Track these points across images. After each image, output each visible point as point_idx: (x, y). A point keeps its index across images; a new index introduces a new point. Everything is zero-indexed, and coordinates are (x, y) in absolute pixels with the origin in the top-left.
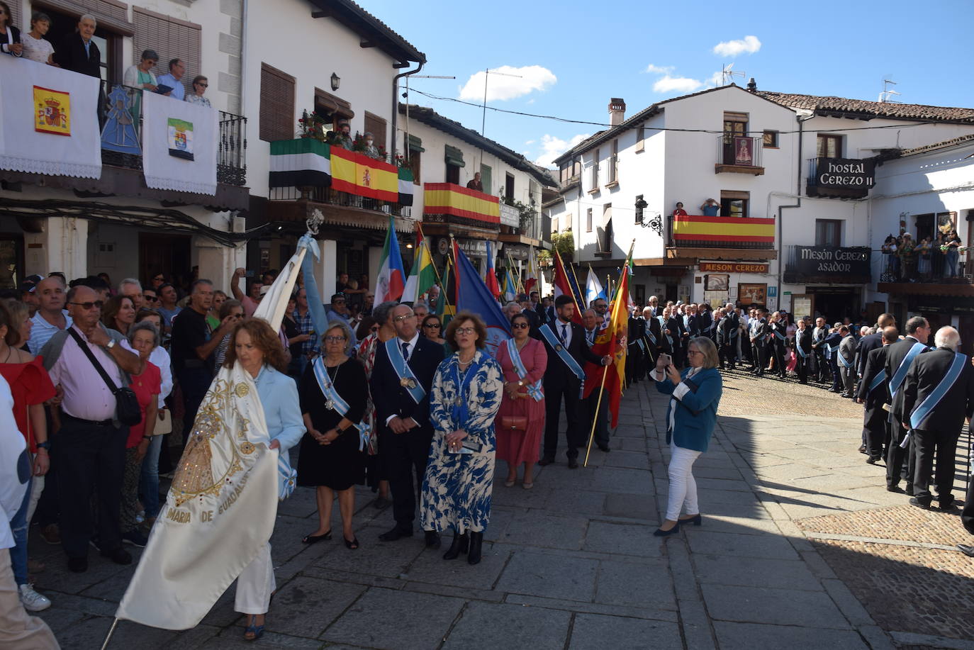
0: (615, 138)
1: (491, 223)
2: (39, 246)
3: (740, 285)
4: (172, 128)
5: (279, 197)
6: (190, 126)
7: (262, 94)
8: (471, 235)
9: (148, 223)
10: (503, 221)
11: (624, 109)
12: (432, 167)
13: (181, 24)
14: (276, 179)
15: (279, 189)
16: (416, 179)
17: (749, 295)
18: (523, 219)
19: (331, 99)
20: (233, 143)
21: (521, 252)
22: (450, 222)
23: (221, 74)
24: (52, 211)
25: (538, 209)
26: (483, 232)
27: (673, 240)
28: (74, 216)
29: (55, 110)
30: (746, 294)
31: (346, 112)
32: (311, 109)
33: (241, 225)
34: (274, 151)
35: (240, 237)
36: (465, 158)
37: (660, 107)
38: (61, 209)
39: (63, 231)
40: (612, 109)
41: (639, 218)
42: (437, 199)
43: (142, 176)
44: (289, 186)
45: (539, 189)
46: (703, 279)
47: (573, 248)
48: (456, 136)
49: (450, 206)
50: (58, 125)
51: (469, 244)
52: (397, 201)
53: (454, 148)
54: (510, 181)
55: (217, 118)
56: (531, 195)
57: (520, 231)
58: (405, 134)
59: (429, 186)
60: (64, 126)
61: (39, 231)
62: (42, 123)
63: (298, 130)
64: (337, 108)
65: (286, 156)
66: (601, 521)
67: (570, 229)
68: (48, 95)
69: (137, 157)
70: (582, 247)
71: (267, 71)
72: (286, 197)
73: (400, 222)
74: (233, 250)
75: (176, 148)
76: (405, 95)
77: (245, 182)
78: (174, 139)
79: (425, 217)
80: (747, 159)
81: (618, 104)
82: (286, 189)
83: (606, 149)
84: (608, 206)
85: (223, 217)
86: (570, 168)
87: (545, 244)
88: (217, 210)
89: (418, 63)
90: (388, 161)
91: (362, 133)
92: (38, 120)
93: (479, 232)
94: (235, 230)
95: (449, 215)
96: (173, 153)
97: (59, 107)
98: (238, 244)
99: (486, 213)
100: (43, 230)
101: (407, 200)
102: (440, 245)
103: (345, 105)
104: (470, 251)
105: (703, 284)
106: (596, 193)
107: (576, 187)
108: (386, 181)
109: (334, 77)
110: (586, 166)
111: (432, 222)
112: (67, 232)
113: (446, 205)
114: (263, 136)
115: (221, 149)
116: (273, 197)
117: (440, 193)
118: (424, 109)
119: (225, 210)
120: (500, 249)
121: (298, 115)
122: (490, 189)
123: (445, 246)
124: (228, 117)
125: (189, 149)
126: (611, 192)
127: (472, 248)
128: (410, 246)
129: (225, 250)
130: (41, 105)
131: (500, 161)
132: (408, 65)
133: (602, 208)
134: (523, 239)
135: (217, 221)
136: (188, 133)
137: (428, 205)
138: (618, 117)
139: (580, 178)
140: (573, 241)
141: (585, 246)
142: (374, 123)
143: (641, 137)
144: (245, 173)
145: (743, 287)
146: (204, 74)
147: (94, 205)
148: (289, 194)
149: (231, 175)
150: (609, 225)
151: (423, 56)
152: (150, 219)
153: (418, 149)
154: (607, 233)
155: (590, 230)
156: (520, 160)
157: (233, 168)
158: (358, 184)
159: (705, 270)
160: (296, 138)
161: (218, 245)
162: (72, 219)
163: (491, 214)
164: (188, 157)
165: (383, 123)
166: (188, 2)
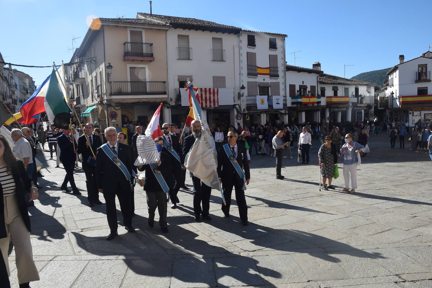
3: (425, 114)
4: (276, 100)
7: (289, 90)
9: (273, 113)
10: (350, 102)
12: (329, 92)
13: (276, 83)
14: (293, 103)
16: (323, 97)
17: (428, 117)
19: (303, 86)
20: (285, 100)
22: (332, 105)
23: (283, 89)
26: (343, 106)
27: (401, 103)
30: (427, 116)
32: (299, 89)
33: (287, 112)
34: (292, 99)
35: (287, 114)
36: (338, 88)
37: (397, 66)
38: (263, 113)
39: (263, 115)
42: (329, 100)
43: (273, 107)
44: (295, 104)
45: (372, 88)
46: (412, 113)
48: (335, 84)
49: (332, 101)
52: (317, 103)
53: (335, 87)
54: (357, 90)
55: (283, 97)
56: (367, 91)
58: (321, 87)
59: (327, 97)
60: (264, 103)
62: (262, 103)
63: (296, 94)
65: (294, 99)
68: (262, 100)
69: (272, 105)
71: (290, 85)
79: (327, 104)
80: (425, 78)
81: (402, 57)
88: (283, 110)
89: (322, 73)
93: (341, 106)
96: (277, 103)
101: (320, 102)
103: (306, 86)
105: (412, 114)
108: (314, 100)
109: (303, 82)
114: (290, 97)
115: (283, 101)
116: (292, 106)
117: (331, 98)
120: (352, 108)
121: (296, 91)
122: (349, 95)
125: (279, 102)
127: (340, 109)
128: (324, 110)
129: (285, 116)
135: (283, 112)
136: (279, 100)
137: (327, 102)
138: (402, 61)
144: (287, 104)
145: (426, 115)
146: (280, 90)
147: (267, 112)
148: (295, 106)
149: (285, 105)
153: (324, 90)
159: (412, 111)
161: (283, 115)
163: (346, 101)
164: (279, 104)
165: (315, 87)
166: (277, 79)
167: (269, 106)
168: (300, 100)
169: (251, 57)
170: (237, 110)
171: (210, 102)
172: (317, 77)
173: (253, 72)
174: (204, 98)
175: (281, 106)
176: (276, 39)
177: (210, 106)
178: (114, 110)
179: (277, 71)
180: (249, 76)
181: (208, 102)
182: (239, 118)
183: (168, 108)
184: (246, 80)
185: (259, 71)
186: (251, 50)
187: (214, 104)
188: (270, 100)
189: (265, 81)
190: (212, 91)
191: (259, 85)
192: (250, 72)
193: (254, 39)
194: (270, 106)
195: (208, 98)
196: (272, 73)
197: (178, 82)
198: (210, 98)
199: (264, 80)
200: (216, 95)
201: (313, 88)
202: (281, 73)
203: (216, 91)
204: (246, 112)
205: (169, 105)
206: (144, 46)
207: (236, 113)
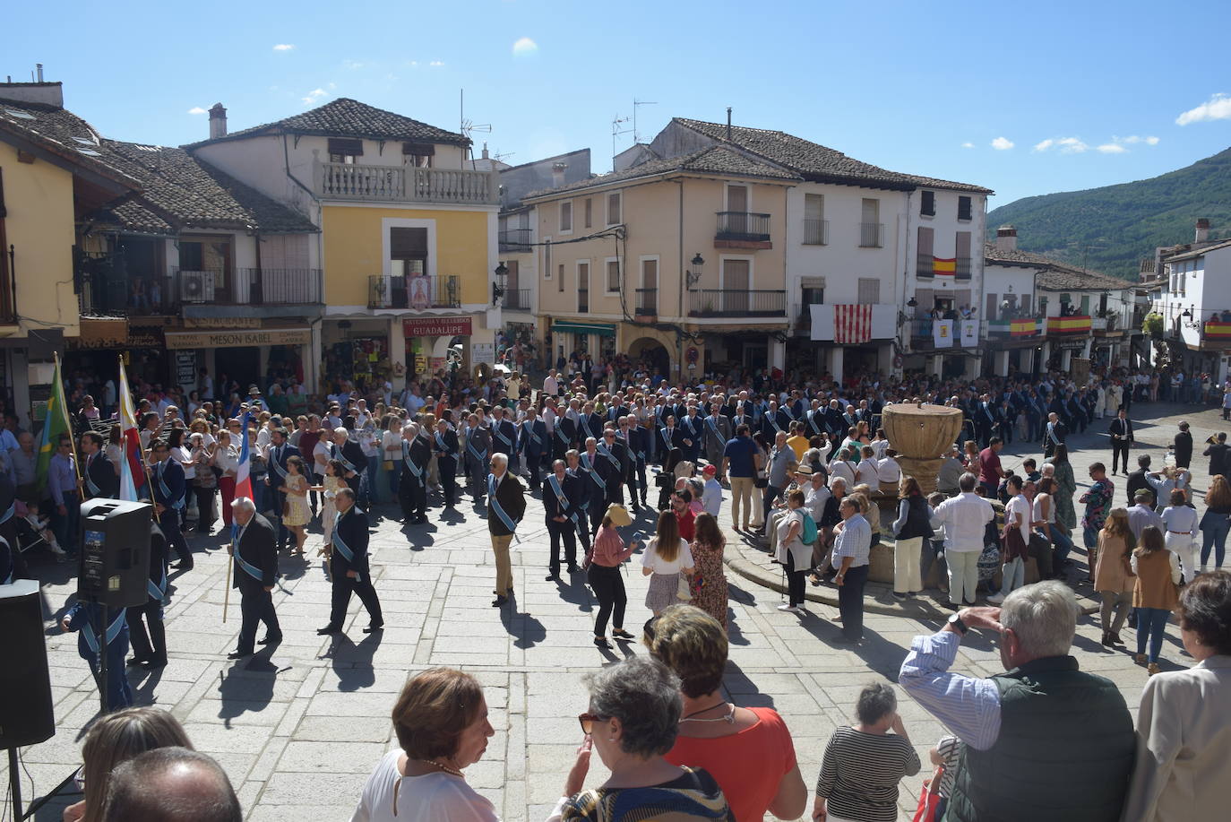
5: (992, 341)
6: (971, 326)
7: (988, 305)
8: (1072, 339)
10: (1095, 327)
12: (1053, 307)
13: (966, 290)
14: (991, 334)
15: (992, 338)
16: (1043, 319)
18: (1111, 321)
19: (1010, 296)
20: (981, 326)
21: (1108, 341)
23: (977, 305)
24: (939, 356)
26: (1079, 337)
27: (1205, 337)
28: (942, 356)
31: (1015, 298)
33: (981, 352)
35: (980, 356)
36: (1071, 298)
42: (1054, 325)
44: (996, 336)
45: (1132, 292)
47: (1163, 327)
49: (1062, 327)
51: (1072, 343)
52: (1034, 333)
53: (1065, 294)
54: (1104, 298)
57: (1108, 330)
58: (1039, 297)
59: (1050, 318)
64: (1012, 298)
65: (996, 326)
67: (1162, 313)
68: (944, 328)
69: (960, 339)
70: (1167, 329)
71: (989, 296)
75: (968, 334)
78: (968, 331)
81: (1204, 224)
88: (976, 349)
90: (1031, 315)
95: (1060, 332)
99: (1085, 326)
101: (1039, 331)
103: (1015, 295)
104: (1072, 346)
106: (1175, 293)
107: (1167, 284)
108: (1031, 327)
109: (1010, 285)
110: (1172, 273)
111: (1051, 335)
113: (1059, 327)
114: (988, 321)
115: (978, 331)
117: (1056, 322)
120: (1094, 341)
121: (998, 307)
122: (1088, 311)
124: (980, 318)
125: (971, 333)
128: (1040, 346)
133: (1177, 306)
136: (971, 329)
137: (1049, 329)
138: (1202, 233)
139: (1169, 280)
140: (1163, 323)
148: (995, 339)
149: (979, 338)
150: (1179, 319)
153: (1046, 304)
154: (1178, 325)
155: (1171, 318)
157: (981, 335)
158: (1020, 331)
159: (1228, 354)
160: (998, 319)
163: (1088, 326)
164: (971, 336)
165: (1029, 296)
166: (967, 283)
167: (954, 340)
168: (1007, 328)
169: (925, 237)
170: (895, 346)
171: (857, 333)
172: (1035, 276)
173: (928, 269)
174: (847, 324)
175: (974, 342)
176: (970, 198)
177: (857, 340)
178: (693, 345)
179: (969, 266)
180: (920, 278)
181: (854, 332)
182: (899, 365)
183: (782, 342)
184: (914, 285)
185: (938, 266)
186: (926, 223)
187: (864, 337)
188: (956, 329)
189: (945, 288)
190: (861, 310)
191: (935, 297)
192: (922, 268)
193: (933, 200)
194: (957, 341)
195: (854, 324)
196: (959, 270)
197: (801, 291)
198: (858, 323)
199: (944, 285)
200: (868, 318)
201: (1026, 298)
202: (975, 272)
203: (868, 311)
204: (911, 351)
205: (785, 336)
206: (749, 218)
207: (892, 354)
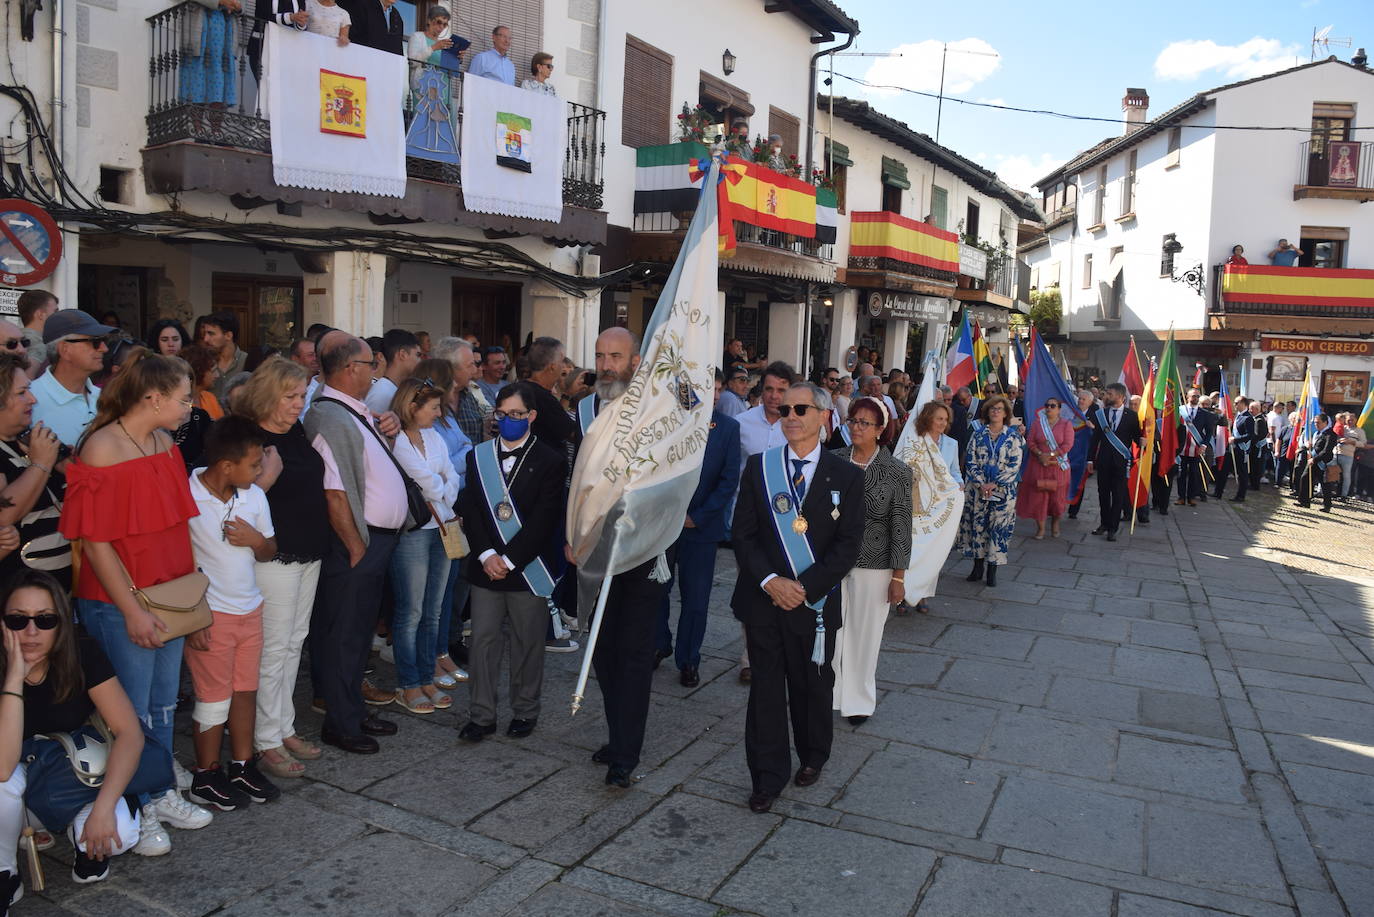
0: (1132, 149)
1: (945, 273)
2: (321, 291)
3: (1324, 374)
4: (502, 127)
5: (648, 228)
6: (528, 123)
7: (626, 79)
8: (917, 288)
9: (467, 261)
10: (963, 270)
11: (1146, 104)
14: (645, 202)
15: (648, 216)
16: (841, 205)
17: (1339, 389)
18: (991, 266)
19: (721, 87)
20: (586, 149)
21: (986, 315)
22: (888, 268)
23: (569, 50)
24: (341, 243)
25: (1012, 252)
26: (934, 285)
27: (1221, 302)
28: (367, 250)
29: (348, 102)
30: (1333, 387)
31: (743, 107)
32: (694, 102)
33: (593, 266)
34: (641, 162)
36: (910, 177)
38: (351, 241)
39: (354, 272)
40: (1127, 104)
41: (1168, 268)
43: (460, 194)
44: (662, 211)
45: (1014, 223)
46: (1265, 363)
47: (1060, 312)
48: (899, 144)
49: (888, 245)
50: (350, 123)
51: (913, 302)
52: (813, 236)
53: (895, 160)
54: (973, 211)
55: (565, 113)
56: (1002, 233)
57: (985, 285)
58: (827, 140)
59: (857, 216)
60: (358, 125)
61: (323, 271)
62: (329, 120)
63: (676, 131)
64: (731, 101)
65: (659, 169)
66: (1140, 735)
67: (1057, 285)
68: (338, 82)
69: (454, 166)
70: (1075, 311)
71: (633, 45)
72: (657, 227)
73: (817, 266)
74: (582, 301)
75: (506, 154)
76: (828, 82)
77: (601, 204)
78: (505, 142)
79: (852, 262)
80: (1348, 176)
81: (1137, 97)
82: (657, 215)
83: (1118, 165)
84: (1119, 250)
85: (570, 255)
86: (1060, 194)
87: (1022, 305)
88: (561, 244)
89: (848, 35)
90: (802, 177)
91: (765, 136)
92: (325, 116)
93: (929, 285)
94: (586, 274)
95: (886, 259)
96: (503, 161)
97: (352, 98)
98: (589, 293)
99: (939, 258)
100: (327, 270)
101: (827, 235)
102: (871, 302)
103: (742, 96)
104: (914, 312)
105: (1264, 370)
106: (1100, 230)
107: (1068, 222)
108: (799, 208)
109: (727, 55)
110: (1086, 191)
111: (861, 268)
112: (359, 272)
113: (882, 245)
114: (627, 140)
115: (568, 158)
116: (638, 228)
117: (874, 227)
118: (854, 102)
119: (572, 245)
120: (957, 310)
121: (676, 110)
122: (945, 223)
123: (879, 304)
124: (580, 112)
125: (525, 156)
126: (1124, 229)
127: (917, 307)
128: (828, 303)
129: (571, 301)
130: (329, 95)
131: (961, 181)
132: (832, 39)
133: (1108, 253)
134: (991, 297)
135: (560, 260)
136: (524, 133)
137: (854, 244)
139: (1075, 210)
140: (1060, 303)
141: (1080, 309)
142: (782, 122)
143: (1175, 144)
144: (601, 191)
145: (1329, 377)
146: (546, 50)
147: (395, 236)
148: (662, 223)
150: (1119, 280)
151: (855, 23)
152: (469, 255)
153: (844, 162)
154: (1116, 290)
155: (1088, 285)
156: (990, 180)
157: (586, 184)
158: (759, 211)
159: (1269, 350)
160: (672, 142)
161: (561, 294)
162: (365, 255)
163: (947, 259)
164: (524, 167)
165: (795, 124)
167: (418, 168)
172: (813, 62)
175: (542, 199)
194: (433, 172)
204: (140, 200)
